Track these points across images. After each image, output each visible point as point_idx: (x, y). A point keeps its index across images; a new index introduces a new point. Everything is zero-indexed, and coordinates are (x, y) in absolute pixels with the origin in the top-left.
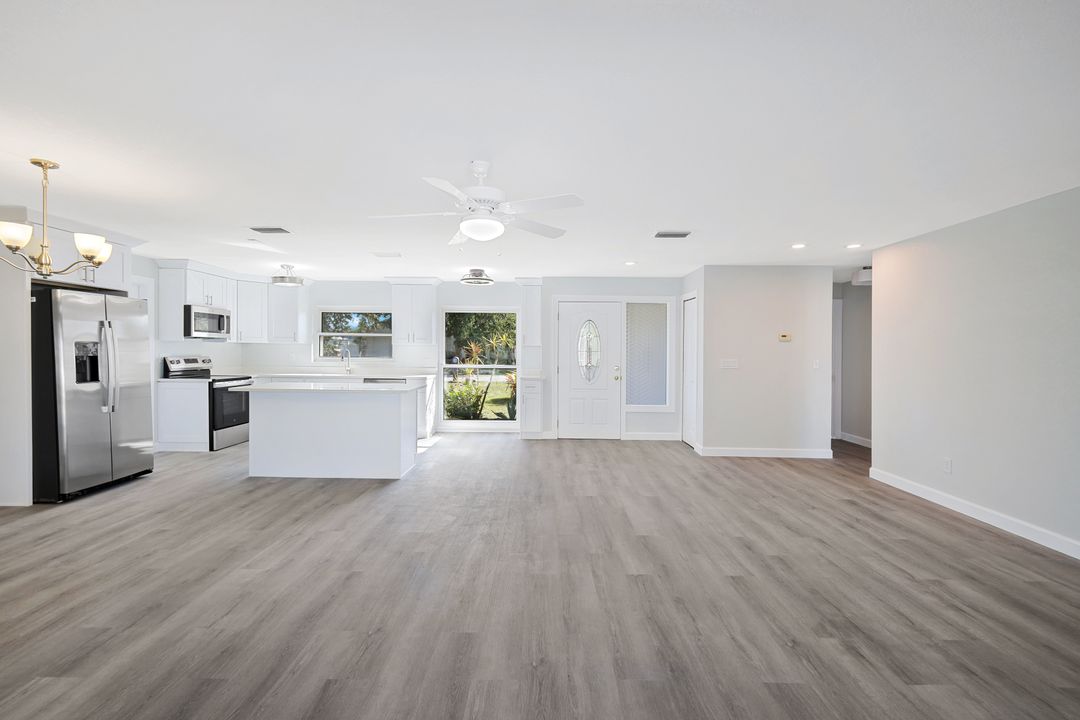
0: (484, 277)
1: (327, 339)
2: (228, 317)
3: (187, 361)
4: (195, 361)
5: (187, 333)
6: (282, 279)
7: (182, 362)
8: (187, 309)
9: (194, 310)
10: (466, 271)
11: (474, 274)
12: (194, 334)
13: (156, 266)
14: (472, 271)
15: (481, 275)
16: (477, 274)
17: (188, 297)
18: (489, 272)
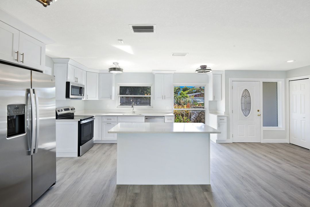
2: (84, 88)
3: (65, 110)
4: (68, 109)
5: (67, 96)
6: (114, 69)
7: (63, 110)
8: (68, 84)
9: (71, 85)
10: (199, 66)
11: (202, 68)
12: (71, 96)
13: (53, 61)
14: (201, 66)
15: (206, 68)
16: (204, 68)
17: (68, 78)
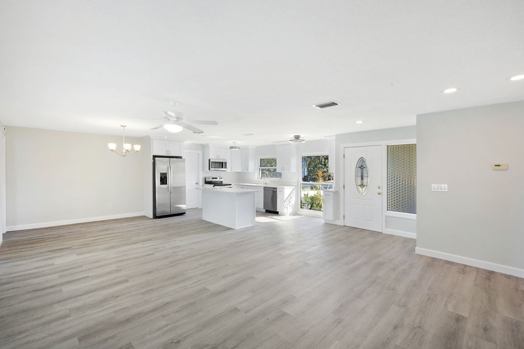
0: (300, 139)
1: (262, 170)
2: (226, 163)
3: (213, 178)
4: (216, 178)
5: (209, 169)
6: (233, 147)
7: (211, 179)
8: (209, 160)
9: (211, 161)
10: (292, 136)
11: (295, 138)
12: (211, 169)
14: (295, 136)
16: (297, 138)
17: (210, 156)
18: (302, 136)
